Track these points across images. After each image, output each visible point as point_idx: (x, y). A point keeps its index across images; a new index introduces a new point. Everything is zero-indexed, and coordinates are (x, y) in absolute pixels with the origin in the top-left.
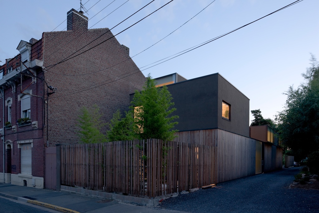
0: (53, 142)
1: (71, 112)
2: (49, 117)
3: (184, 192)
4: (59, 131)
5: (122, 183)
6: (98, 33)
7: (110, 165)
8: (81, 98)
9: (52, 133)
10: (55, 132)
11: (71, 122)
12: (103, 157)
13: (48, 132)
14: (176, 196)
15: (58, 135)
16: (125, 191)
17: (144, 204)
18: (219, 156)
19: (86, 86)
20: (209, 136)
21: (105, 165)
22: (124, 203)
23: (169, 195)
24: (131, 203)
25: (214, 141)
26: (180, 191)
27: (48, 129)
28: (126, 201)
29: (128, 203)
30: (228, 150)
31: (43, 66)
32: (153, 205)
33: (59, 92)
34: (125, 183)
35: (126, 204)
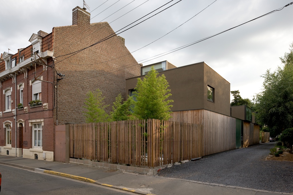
0: (61, 121)
1: (76, 95)
2: (58, 99)
3: (177, 163)
4: (66, 111)
5: (125, 155)
6: (98, 27)
7: (115, 140)
8: (85, 83)
9: (61, 114)
10: (63, 113)
11: (76, 104)
12: (109, 134)
13: (58, 113)
14: (171, 167)
15: (65, 115)
16: (128, 163)
17: (145, 173)
18: (205, 133)
19: (89, 72)
20: (196, 115)
21: (110, 140)
22: (127, 173)
23: (165, 166)
24: (134, 172)
25: (201, 120)
26: (174, 162)
27: (57, 110)
28: (129, 170)
29: (131, 172)
30: (213, 128)
31: (53, 56)
32: (153, 173)
33: (66, 78)
34: (128, 156)
35: (129, 173)
